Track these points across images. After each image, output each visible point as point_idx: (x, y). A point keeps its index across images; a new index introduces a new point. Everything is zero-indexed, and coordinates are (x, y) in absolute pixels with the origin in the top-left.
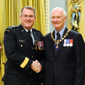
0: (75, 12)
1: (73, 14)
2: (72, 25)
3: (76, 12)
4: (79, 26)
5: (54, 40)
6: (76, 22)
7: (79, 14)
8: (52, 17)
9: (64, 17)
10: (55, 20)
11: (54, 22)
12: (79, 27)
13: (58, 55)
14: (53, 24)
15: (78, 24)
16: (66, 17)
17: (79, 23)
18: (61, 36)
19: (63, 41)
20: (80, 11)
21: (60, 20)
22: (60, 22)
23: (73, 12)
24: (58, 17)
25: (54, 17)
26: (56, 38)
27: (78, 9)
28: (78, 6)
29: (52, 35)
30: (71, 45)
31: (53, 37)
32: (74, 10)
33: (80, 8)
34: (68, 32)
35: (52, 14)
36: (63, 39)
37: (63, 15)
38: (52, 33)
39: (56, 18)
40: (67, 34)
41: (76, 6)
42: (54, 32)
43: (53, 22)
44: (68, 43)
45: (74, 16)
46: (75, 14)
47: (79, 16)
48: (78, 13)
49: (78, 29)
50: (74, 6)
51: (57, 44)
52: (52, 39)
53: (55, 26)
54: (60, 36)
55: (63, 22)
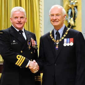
0: (71, 8)
1: (69, 10)
2: (68, 23)
3: (73, 8)
4: (76, 23)
5: (53, 40)
6: (72, 19)
7: (75, 11)
8: (51, 15)
9: (63, 15)
10: (54, 18)
11: (53, 20)
12: (75, 25)
13: (58, 56)
14: (52, 22)
15: (74, 22)
16: (65, 15)
17: (76, 21)
18: (61, 35)
19: (63, 40)
20: (76, 7)
21: (59, 18)
22: (59, 20)
23: (69, 8)
24: (57, 15)
25: (53, 15)
26: (55, 38)
27: (74, 5)
28: (74, 2)
29: (51, 35)
30: (72, 44)
31: (52, 37)
32: (70, 6)
33: (77, 4)
34: (67, 31)
35: (51, 12)
36: (63, 38)
37: (62, 13)
38: (51, 33)
39: (55, 16)
40: (66, 33)
41: (72, 1)
42: (53, 32)
43: (51, 20)
44: (68, 42)
45: (70, 13)
46: (71, 11)
47: (76, 12)
48: (74, 9)
49: (74, 26)
50: (70, 1)
51: (57, 43)
52: (51, 39)
53: (53, 24)
54: (59, 35)
55: (62, 21)
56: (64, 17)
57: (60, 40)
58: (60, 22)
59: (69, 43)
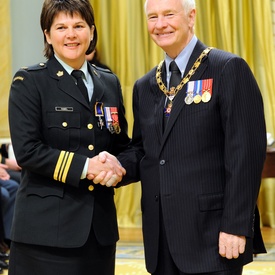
56: (190, 16)
57: (179, 87)
58: (177, 33)
59: (201, 93)
